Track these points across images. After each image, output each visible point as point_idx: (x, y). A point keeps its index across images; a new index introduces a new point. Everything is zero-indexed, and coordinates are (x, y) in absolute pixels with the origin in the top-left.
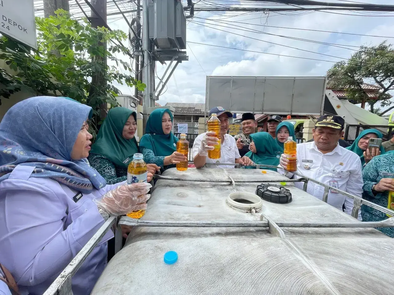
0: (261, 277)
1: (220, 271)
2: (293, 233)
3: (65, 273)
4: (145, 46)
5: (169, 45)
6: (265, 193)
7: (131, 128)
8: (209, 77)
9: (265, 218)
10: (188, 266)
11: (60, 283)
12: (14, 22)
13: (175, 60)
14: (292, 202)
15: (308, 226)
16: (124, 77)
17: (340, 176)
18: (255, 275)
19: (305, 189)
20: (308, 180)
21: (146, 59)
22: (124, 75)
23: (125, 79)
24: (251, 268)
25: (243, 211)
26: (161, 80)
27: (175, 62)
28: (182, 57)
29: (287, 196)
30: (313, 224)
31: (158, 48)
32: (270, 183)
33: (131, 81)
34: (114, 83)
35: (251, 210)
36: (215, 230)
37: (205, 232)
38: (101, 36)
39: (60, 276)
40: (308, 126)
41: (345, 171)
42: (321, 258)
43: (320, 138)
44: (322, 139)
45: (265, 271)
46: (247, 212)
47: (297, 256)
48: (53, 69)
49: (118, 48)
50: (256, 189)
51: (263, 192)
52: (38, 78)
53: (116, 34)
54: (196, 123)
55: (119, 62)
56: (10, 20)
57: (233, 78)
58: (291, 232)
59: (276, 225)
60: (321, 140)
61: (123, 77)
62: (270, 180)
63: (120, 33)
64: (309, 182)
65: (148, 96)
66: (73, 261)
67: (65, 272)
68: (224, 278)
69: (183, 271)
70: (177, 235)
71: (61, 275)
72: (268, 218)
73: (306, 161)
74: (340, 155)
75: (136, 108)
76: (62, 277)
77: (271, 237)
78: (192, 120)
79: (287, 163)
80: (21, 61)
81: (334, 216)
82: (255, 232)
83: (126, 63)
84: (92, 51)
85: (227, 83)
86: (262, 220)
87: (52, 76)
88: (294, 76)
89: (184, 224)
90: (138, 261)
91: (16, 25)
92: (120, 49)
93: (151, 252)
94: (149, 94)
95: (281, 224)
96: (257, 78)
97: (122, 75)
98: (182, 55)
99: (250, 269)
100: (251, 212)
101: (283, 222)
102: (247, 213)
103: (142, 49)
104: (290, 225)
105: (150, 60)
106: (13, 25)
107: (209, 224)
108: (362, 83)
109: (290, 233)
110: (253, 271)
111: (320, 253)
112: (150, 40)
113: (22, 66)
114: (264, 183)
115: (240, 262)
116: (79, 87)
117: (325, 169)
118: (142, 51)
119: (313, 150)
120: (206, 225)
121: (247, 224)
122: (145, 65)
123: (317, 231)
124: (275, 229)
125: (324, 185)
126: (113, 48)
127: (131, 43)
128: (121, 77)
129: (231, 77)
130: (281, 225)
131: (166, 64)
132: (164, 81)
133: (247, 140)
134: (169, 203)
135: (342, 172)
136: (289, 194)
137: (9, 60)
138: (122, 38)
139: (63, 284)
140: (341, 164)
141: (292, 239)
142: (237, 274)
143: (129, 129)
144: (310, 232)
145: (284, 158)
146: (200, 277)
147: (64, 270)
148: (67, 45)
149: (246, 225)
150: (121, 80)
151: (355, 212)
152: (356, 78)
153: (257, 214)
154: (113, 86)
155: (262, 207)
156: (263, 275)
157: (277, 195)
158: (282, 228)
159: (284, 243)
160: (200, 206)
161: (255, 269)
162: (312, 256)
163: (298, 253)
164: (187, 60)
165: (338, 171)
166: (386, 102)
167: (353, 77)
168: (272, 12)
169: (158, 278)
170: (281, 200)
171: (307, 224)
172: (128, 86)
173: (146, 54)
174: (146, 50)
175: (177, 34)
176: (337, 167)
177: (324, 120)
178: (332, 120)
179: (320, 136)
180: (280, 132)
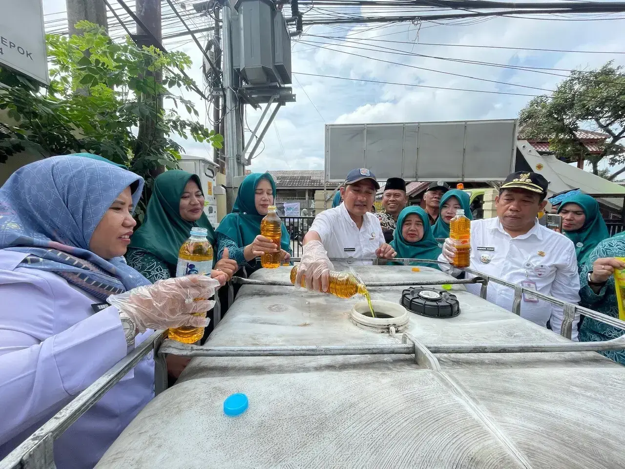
0: (389, 435)
1: (317, 427)
2: (457, 363)
3: (42, 431)
4: (226, 81)
5: (264, 79)
6: (414, 301)
7: (193, 203)
8: (330, 127)
9: (409, 339)
10: (263, 419)
11: (28, 448)
12: (10, 43)
13: (275, 101)
14: (460, 316)
15: (483, 350)
16: (189, 125)
17: (540, 273)
18: (379, 431)
19: (484, 295)
20: (487, 280)
21: (229, 102)
22: (188, 122)
23: (190, 128)
24: (373, 419)
25: (376, 330)
26: (254, 133)
27: (274, 105)
28: (285, 98)
29: (451, 306)
30: (491, 348)
31: (247, 83)
32: (423, 286)
33: (200, 132)
34: (174, 136)
35: (388, 328)
36: (325, 360)
37: (308, 365)
38: (148, 60)
39: (31, 437)
40: (490, 198)
41: (548, 264)
42: (501, 402)
43: (507, 209)
44: (511, 210)
45: (397, 425)
46: (383, 332)
47: (458, 399)
48: (75, 114)
49: (177, 80)
50: (401, 296)
51: (412, 301)
52: (51, 130)
53: (175, 58)
54: (312, 201)
55: (178, 101)
56: (3, 40)
57: (368, 126)
58: (453, 361)
59: (426, 349)
60: (509, 213)
61: (186, 126)
62: (425, 282)
63: (181, 57)
64: (490, 283)
65: (233, 160)
66: (61, 411)
67: (42, 429)
68: (324, 438)
69: (253, 427)
70: (259, 370)
71: (35, 435)
72: (413, 339)
73: (483, 249)
74: (539, 240)
75: (215, 178)
76: (33, 439)
77: (417, 369)
78: (307, 196)
79: (453, 254)
80: (23, 103)
81: (528, 335)
82: (391, 363)
83: (190, 102)
84: (135, 84)
86: (405, 342)
87: (75, 127)
88: (464, 120)
89: (269, 351)
90: (179, 412)
91: (14, 46)
92: (180, 82)
93: (203, 396)
94: (235, 155)
95: (436, 347)
96: (406, 125)
97: (184, 121)
98: (284, 93)
99: (372, 421)
100: (388, 332)
101: (439, 346)
102: (383, 334)
103: (222, 85)
104: (451, 350)
105: (236, 103)
106: (9, 46)
107: (313, 350)
108: (576, 129)
109: (451, 363)
110: (376, 425)
111: (498, 392)
112: (235, 71)
113: (25, 110)
114: (414, 286)
115: (356, 410)
116: (118, 143)
117: (514, 262)
118: (223, 90)
119: (496, 231)
120: (307, 352)
121: (378, 349)
122: (228, 111)
123: (499, 359)
124: (424, 355)
125: (513, 286)
126: (169, 80)
127: (207, 78)
128: (183, 125)
129: (364, 124)
130: (435, 351)
131: (261, 108)
132: (258, 134)
133: (389, 221)
134: (254, 321)
135: (542, 266)
136: (455, 302)
137: (5, 102)
138: (185, 65)
139: (33, 450)
140: (541, 254)
141: (451, 371)
142: (347, 431)
143: (190, 204)
144: (487, 361)
145: (449, 244)
146: (281, 437)
147: (42, 427)
148: (96, 76)
149: (375, 351)
150: (184, 130)
151: (566, 328)
152: (567, 122)
153: (398, 334)
154: (171, 141)
155: (409, 324)
156: (392, 431)
157: (435, 304)
158: (438, 355)
159: (436, 378)
160: (305, 325)
161: (381, 422)
162: (483, 398)
163: (458, 394)
164: (294, 100)
165: (535, 265)
166: (617, 158)
167: (562, 120)
168: (425, 21)
169: (208, 439)
170: (441, 311)
171: (481, 347)
172: (196, 141)
173: (228, 94)
174: (228, 88)
175: (277, 60)
176: (534, 260)
177: (514, 180)
178: (527, 180)
179: (507, 206)
180: (446, 207)
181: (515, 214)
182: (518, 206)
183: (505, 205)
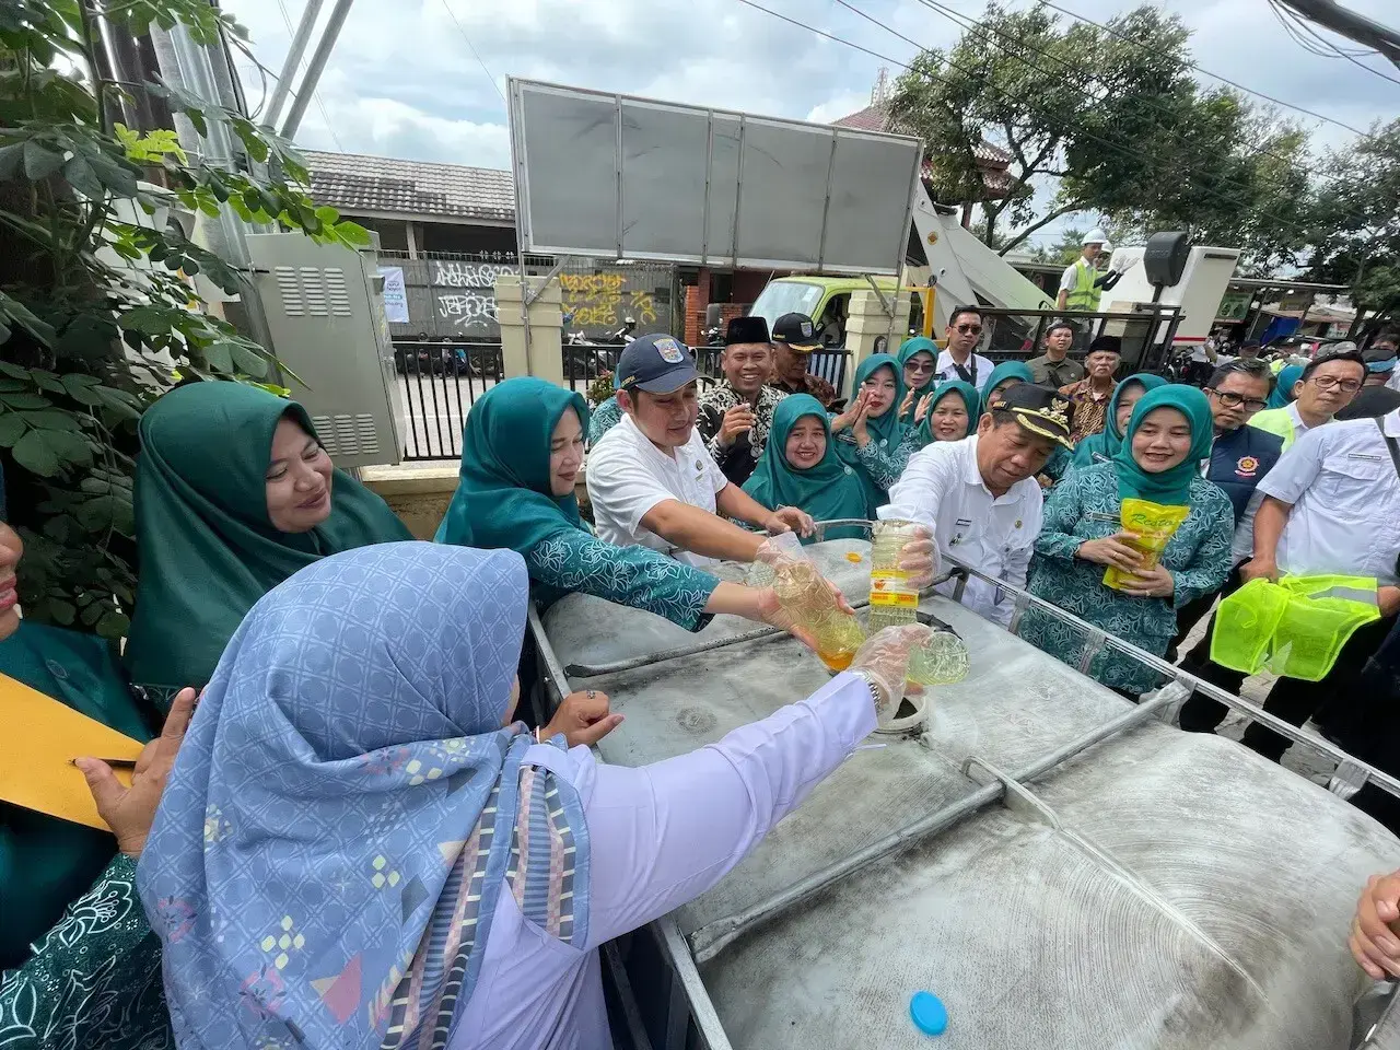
8: (523, 87)
24: (1077, 955)
25: (895, 738)
44: (1015, 464)
45: (1102, 952)
46: (904, 738)
47: (1117, 878)
54: (438, 263)
57: (625, 102)
72: (995, 772)
85: (599, 122)
95: (1025, 777)
96: (715, 115)
99: (1079, 959)
101: (1030, 771)
102: (907, 742)
110: (1087, 964)
111: (1140, 849)
115: (1051, 949)
129: (614, 96)
140: (1019, 525)
156: (1106, 965)
159: (1072, 847)
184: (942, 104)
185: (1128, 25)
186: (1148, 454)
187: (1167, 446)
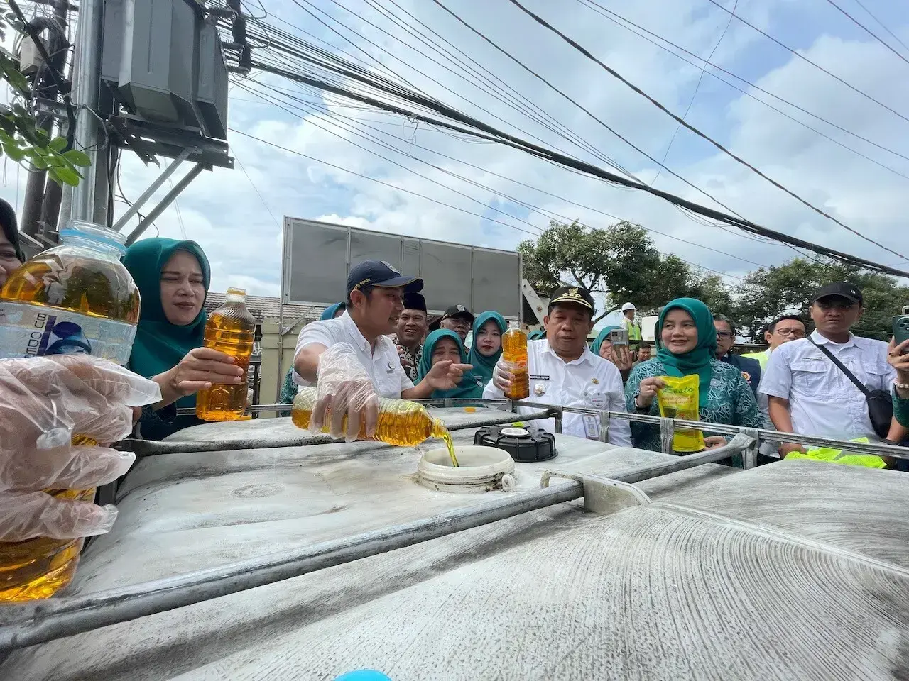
4: (81, 95)
5: (173, 115)
6: (503, 442)
8: (292, 221)
9: (564, 477)
13: (190, 158)
14: (558, 457)
17: (597, 403)
18: (728, 614)
21: (84, 133)
25: (477, 489)
26: (134, 209)
27: (188, 166)
28: (213, 157)
31: (131, 112)
41: (603, 392)
43: (559, 329)
44: (564, 330)
45: (732, 591)
46: (488, 490)
47: (728, 526)
51: (498, 442)
57: (352, 230)
60: (562, 333)
73: (537, 377)
74: (591, 366)
79: (510, 381)
85: (335, 239)
88: (472, 245)
96: (405, 238)
98: (214, 149)
100: (496, 488)
103: (67, 99)
105: (100, 143)
107: (427, 527)
112: (103, 84)
114: (486, 427)
117: (569, 391)
118: (71, 110)
119: (548, 355)
120: (416, 534)
129: (346, 227)
131: (158, 164)
132: (146, 210)
135: (599, 394)
140: (596, 382)
142: (686, 642)
156: (744, 605)
157: (529, 441)
160: (336, 510)
163: (718, 520)
164: (231, 166)
165: (592, 394)
173: (83, 120)
174: (84, 107)
175: (200, 94)
176: (590, 387)
177: (564, 295)
178: (577, 295)
179: (560, 324)
180: (482, 333)
181: (568, 334)
182: (571, 324)
183: (556, 324)
184: (537, 261)
185: (618, 228)
186: (672, 341)
187: (682, 334)
